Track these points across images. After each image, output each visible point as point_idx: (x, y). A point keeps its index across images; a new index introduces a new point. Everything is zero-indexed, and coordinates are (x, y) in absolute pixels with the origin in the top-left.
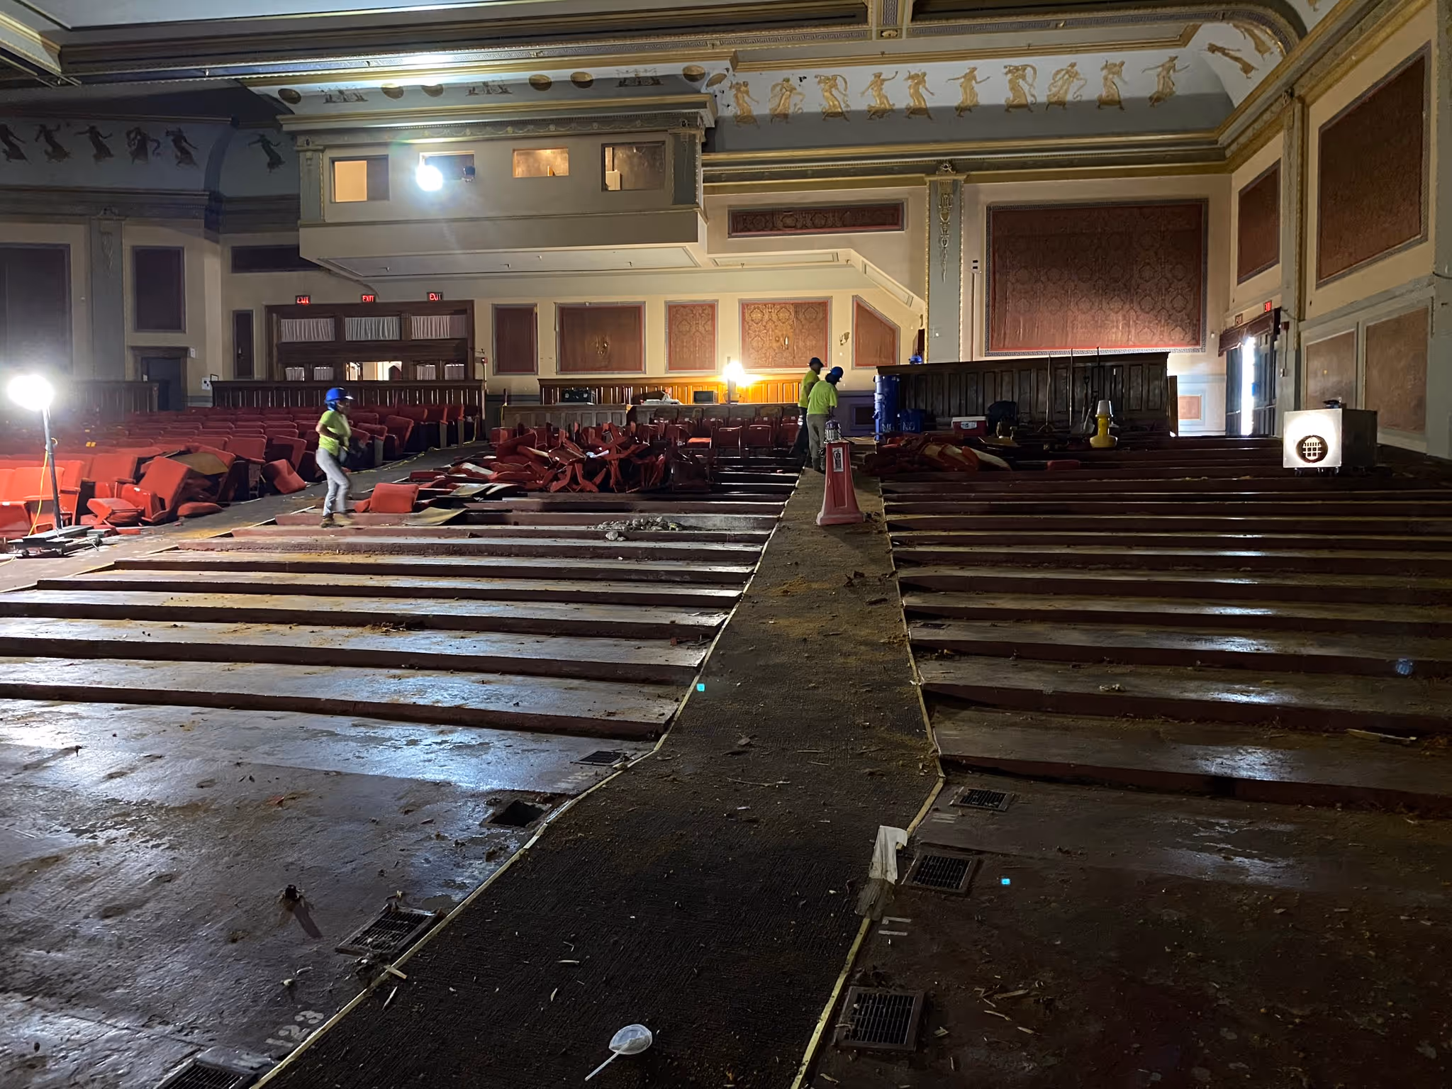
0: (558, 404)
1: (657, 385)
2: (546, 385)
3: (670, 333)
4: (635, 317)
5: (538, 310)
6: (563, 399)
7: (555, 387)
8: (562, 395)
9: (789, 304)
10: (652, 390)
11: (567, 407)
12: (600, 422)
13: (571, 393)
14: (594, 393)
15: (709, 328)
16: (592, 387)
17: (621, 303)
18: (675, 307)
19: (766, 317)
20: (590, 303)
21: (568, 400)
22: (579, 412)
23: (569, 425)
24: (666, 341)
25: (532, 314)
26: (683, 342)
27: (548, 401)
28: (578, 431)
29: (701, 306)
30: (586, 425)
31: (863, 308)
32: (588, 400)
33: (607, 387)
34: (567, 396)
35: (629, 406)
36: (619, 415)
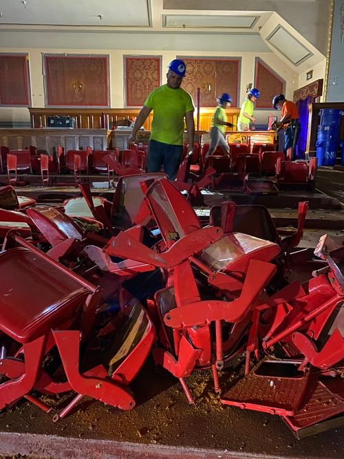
0: (46, 128)
1: (125, 115)
2: (36, 114)
3: (127, 78)
4: (102, 66)
5: (29, 58)
6: (49, 125)
7: (41, 115)
8: (48, 120)
9: (212, 61)
10: (120, 118)
11: (51, 131)
12: (82, 145)
13: (56, 120)
14: (74, 120)
15: (155, 76)
16: (72, 115)
17: (91, 55)
18: (131, 59)
19: (196, 69)
20: (68, 55)
21: (53, 125)
22: (63, 136)
23: (54, 148)
24: (124, 85)
25: (24, 61)
26: (137, 86)
27: (38, 125)
28: (63, 154)
29: (150, 59)
30: (70, 148)
31: (262, 66)
32: (69, 125)
33: (85, 115)
34: (52, 122)
35: (109, 131)
36: (100, 139)
